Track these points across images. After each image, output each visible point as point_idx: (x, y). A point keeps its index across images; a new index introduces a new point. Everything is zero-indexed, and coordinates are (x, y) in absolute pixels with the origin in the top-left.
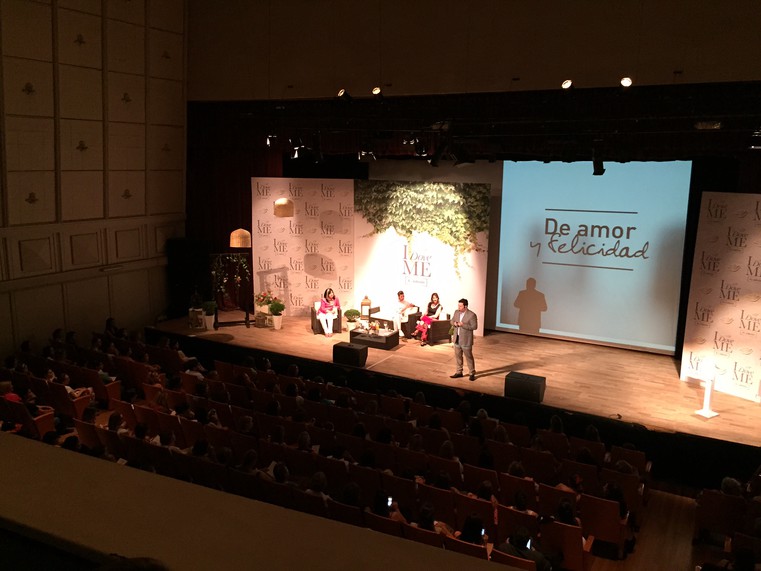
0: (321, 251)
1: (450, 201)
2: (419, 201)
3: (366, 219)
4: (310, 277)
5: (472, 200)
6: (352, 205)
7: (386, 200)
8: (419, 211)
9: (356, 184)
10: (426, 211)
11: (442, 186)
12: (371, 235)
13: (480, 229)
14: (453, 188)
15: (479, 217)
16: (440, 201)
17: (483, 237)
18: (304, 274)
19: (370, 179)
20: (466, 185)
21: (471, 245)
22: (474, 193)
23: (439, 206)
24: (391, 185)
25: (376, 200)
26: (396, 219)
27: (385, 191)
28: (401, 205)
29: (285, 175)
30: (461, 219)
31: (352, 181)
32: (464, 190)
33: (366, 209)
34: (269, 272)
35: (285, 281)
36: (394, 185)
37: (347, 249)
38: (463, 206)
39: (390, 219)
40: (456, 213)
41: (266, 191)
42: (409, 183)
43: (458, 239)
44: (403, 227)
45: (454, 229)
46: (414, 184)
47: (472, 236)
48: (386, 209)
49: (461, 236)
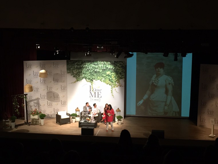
0: (54, 90)
1: (109, 68)
2: (96, 68)
3: (72, 76)
4: (49, 102)
5: (118, 67)
6: (66, 71)
7: (81, 68)
8: (96, 72)
9: (67, 62)
10: (99, 72)
11: (105, 62)
12: (75, 82)
13: (121, 78)
14: (110, 63)
15: (120, 74)
16: (104, 68)
17: (122, 81)
18: (46, 100)
19: (71, 59)
20: (115, 62)
21: (118, 84)
22: (118, 65)
23: (103, 70)
24: (83, 62)
25: (77, 68)
26: (86, 76)
27: (80, 65)
28: (88, 70)
29: (38, 60)
30: (113, 75)
31: (66, 61)
32: (114, 64)
33: (73, 72)
34: (31, 101)
35: (38, 104)
36: (85, 62)
37: (64, 89)
38: (114, 70)
39: (83, 76)
40: (111, 72)
41: (30, 67)
42: (89, 61)
43: (112, 82)
44: (89, 78)
45: (111, 79)
46: (93, 61)
47: (118, 81)
48: (81, 72)
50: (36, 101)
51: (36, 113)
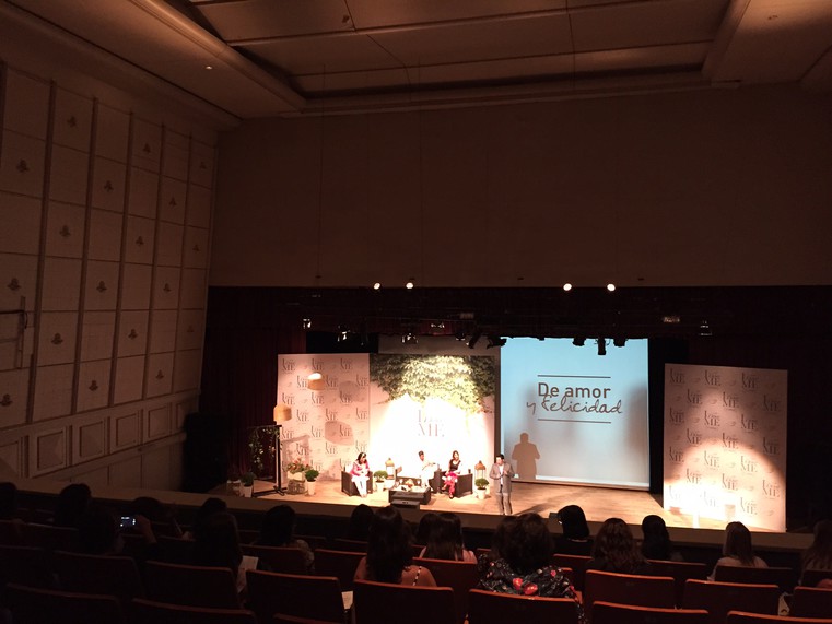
0: (340, 418)
1: (460, 371)
2: (432, 371)
3: (381, 388)
4: (329, 443)
5: (480, 370)
6: (368, 376)
7: (401, 371)
8: (432, 380)
9: (371, 356)
10: (438, 380)
11: (451, 358)
12: (386, 402)
13: (487, 394)
14: (462, 360)
15: (486, 384)
16: (451, 371)
17: (489, 400)
18: (324, 441)
19: (380, 352)
20: (473, 357)
21: (481, 407)
22: (481, 364)
23: (449, 375)
24: (405, 359)
25: (391, 371)
26: (410, 387)
27: (399, 363)
28: (415, 375)
29: (308, 351)
30: (471, 385)
31: (367, 355)
32: (472, 362)
33: (382, 379)
34: (291, 441)
35: (306, 448)
36: (408, 358)
37: (363, 416)
38: (471, 375)
39: (405, 387)
40: (466, 380)
41: (291, 366)
42: (417, 356)
43: (468, 403)
44: (417, 394)
45: (464, 395)
46: (426, 357)
47: (481, 400)
48: (401, 379)
49: (471, 401)
50: (301, 442)
51: (298, 467)
